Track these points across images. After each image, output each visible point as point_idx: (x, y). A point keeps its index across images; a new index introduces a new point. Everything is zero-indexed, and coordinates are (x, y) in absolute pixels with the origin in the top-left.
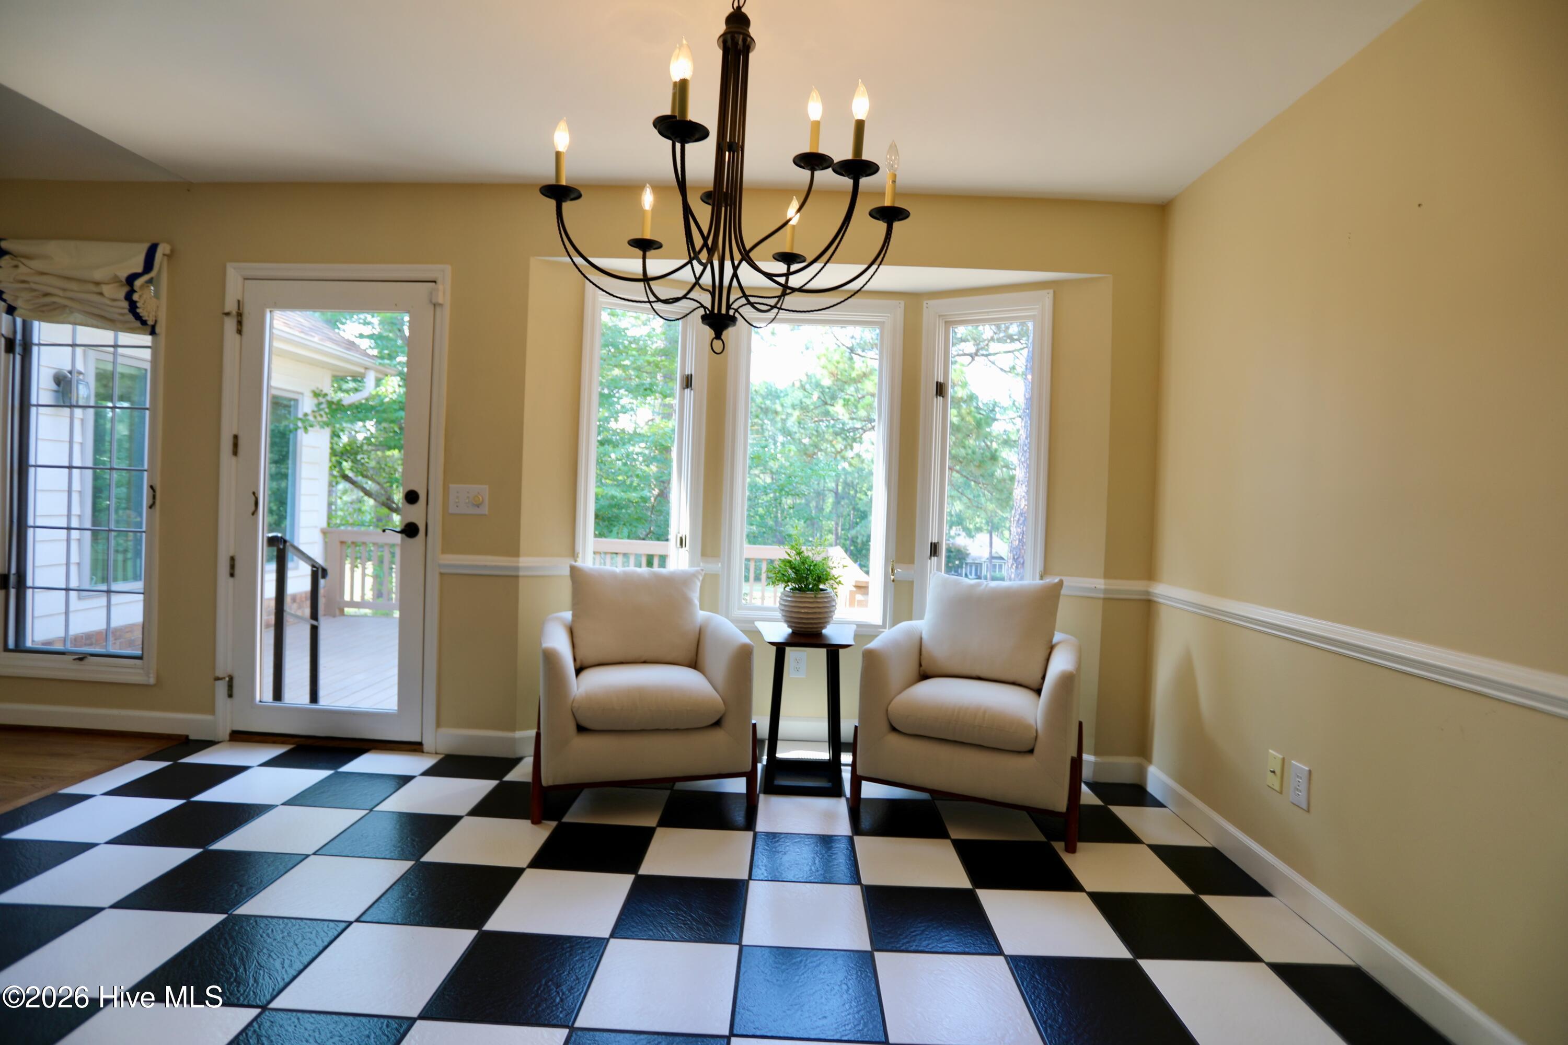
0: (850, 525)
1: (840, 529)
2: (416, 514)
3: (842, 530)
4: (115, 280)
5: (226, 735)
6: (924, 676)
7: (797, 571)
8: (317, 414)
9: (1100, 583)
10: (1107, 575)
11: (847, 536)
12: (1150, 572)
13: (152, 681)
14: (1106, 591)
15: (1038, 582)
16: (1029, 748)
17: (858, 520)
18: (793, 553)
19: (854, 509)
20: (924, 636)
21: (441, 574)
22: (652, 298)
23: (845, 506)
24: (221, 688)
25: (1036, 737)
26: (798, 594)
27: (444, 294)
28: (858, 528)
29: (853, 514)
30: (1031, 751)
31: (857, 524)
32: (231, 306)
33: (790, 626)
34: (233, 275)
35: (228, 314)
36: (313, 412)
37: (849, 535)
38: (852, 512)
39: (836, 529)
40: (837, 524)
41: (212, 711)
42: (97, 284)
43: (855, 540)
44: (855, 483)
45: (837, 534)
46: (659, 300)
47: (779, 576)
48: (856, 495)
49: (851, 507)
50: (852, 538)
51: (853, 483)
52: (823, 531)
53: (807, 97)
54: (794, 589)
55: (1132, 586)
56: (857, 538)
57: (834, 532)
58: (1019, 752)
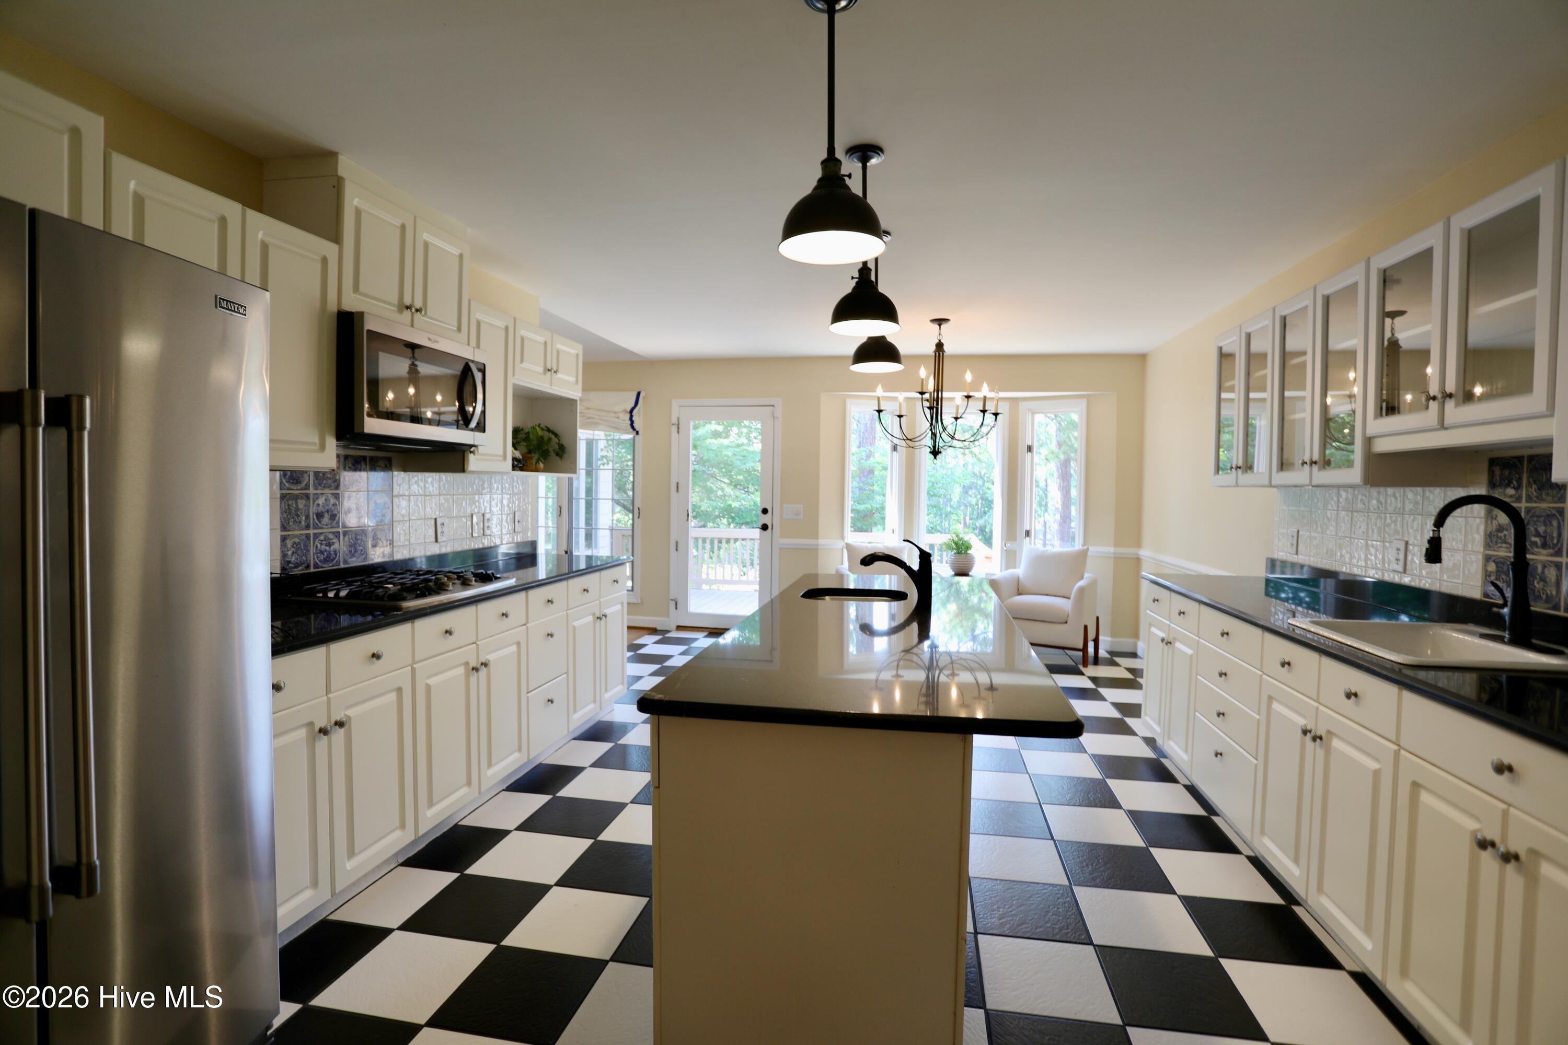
0: (978, 514)
1: (968, 518)
2: (766, 519)
3: (971, 519)
4: (625, 411)
5: (674, 628)
6: (1020, 594)
7: (956, 544)
8: (608, 449)
9: (1111, 549)
10: (1116, 545)
11: (975, 525)
12: (1139, 544)
13: (639, 601)
14: (1115, 553)
15: (1081, 547)
16: (1064, 621)
17: (986, 509)
18: (954, 536)
19: (982, 499)
20: (1020, 576)
21: (780, 548)
22: (905, 438)
23: (973, 496)
24: (672, 604)
25: (1068, 616)
26: (957, 555)
27: (779, 412)
28: (986, 518)
29: (981, 503)
30: (1066, 622)
31: (985, 513)
32: (674, 421)
33: (953, 571)
34: (675, 404)
35: (673, 424)
36: (605, 447)
37: (978, 525)
38: (980, 501)
39: (965, 519)
40: (965, 515)
41: (668, 615)
42: (615, 413)
43: (983, 528)
44: (983, 474)
45: (965, 524)
46: (908, 439)
47: (949, 547)
48: (983, 485)
49: (979, 496)
50: (981, 527)
51: (980, 472)
52: (951, 521)
53: (965, 372)
54: (955, 553)
55: (1129, 551)
56: (985, 527)
57: (962, 522)
58: (1061, 623)
